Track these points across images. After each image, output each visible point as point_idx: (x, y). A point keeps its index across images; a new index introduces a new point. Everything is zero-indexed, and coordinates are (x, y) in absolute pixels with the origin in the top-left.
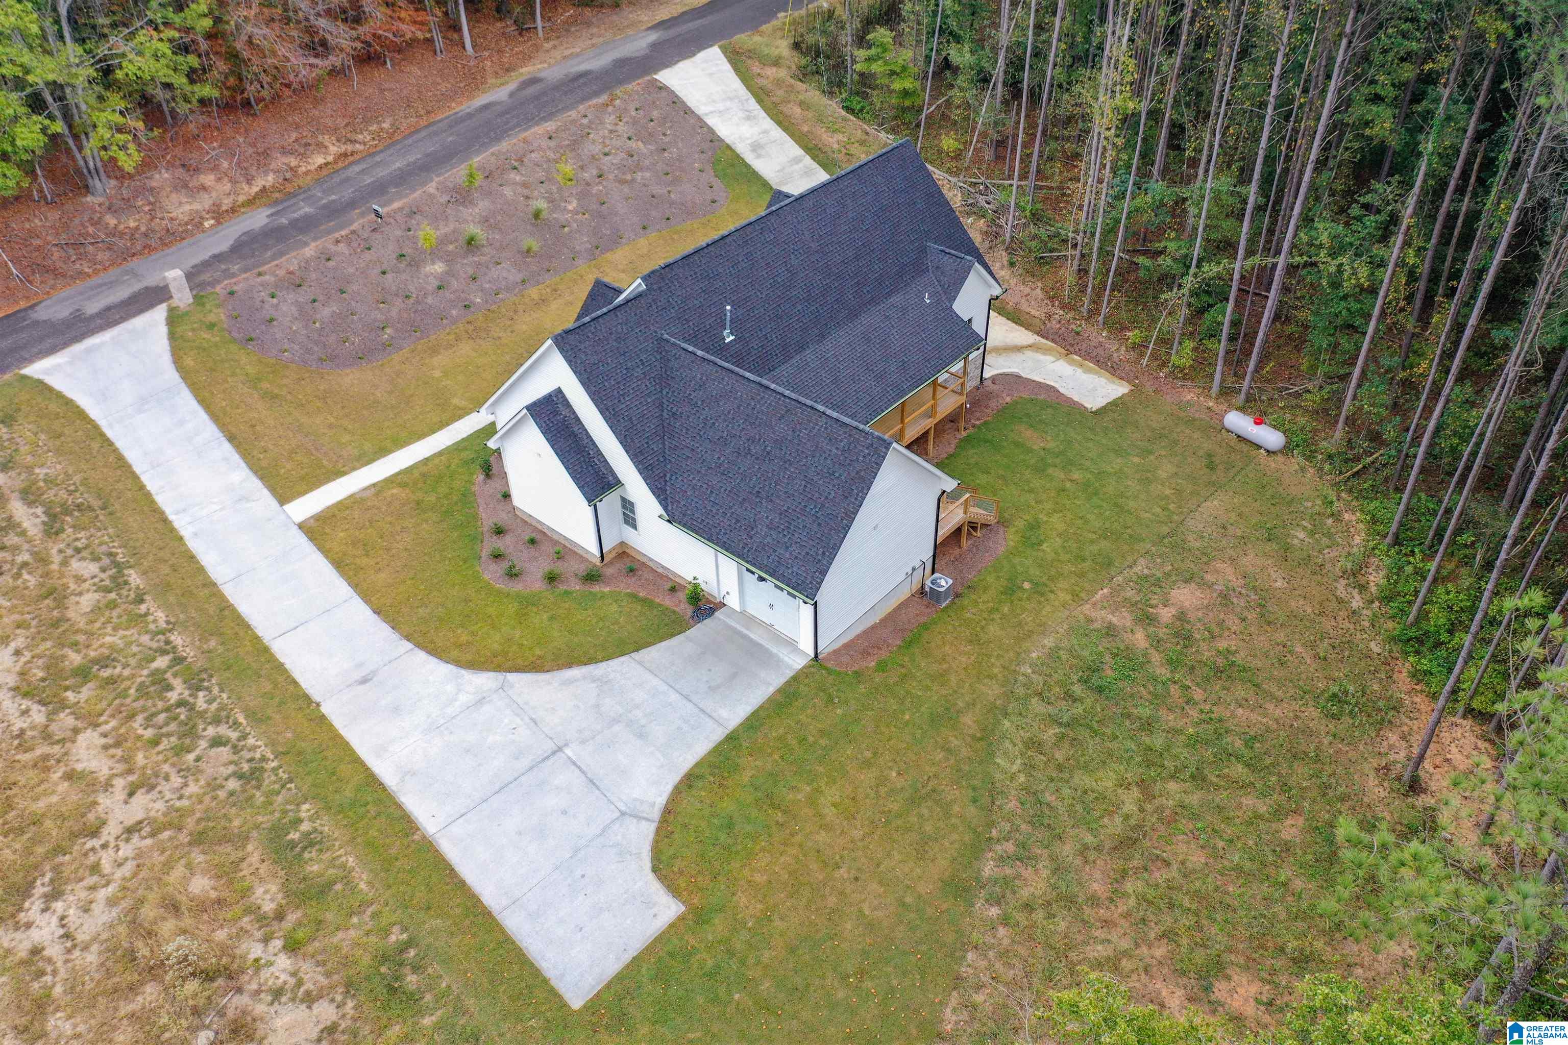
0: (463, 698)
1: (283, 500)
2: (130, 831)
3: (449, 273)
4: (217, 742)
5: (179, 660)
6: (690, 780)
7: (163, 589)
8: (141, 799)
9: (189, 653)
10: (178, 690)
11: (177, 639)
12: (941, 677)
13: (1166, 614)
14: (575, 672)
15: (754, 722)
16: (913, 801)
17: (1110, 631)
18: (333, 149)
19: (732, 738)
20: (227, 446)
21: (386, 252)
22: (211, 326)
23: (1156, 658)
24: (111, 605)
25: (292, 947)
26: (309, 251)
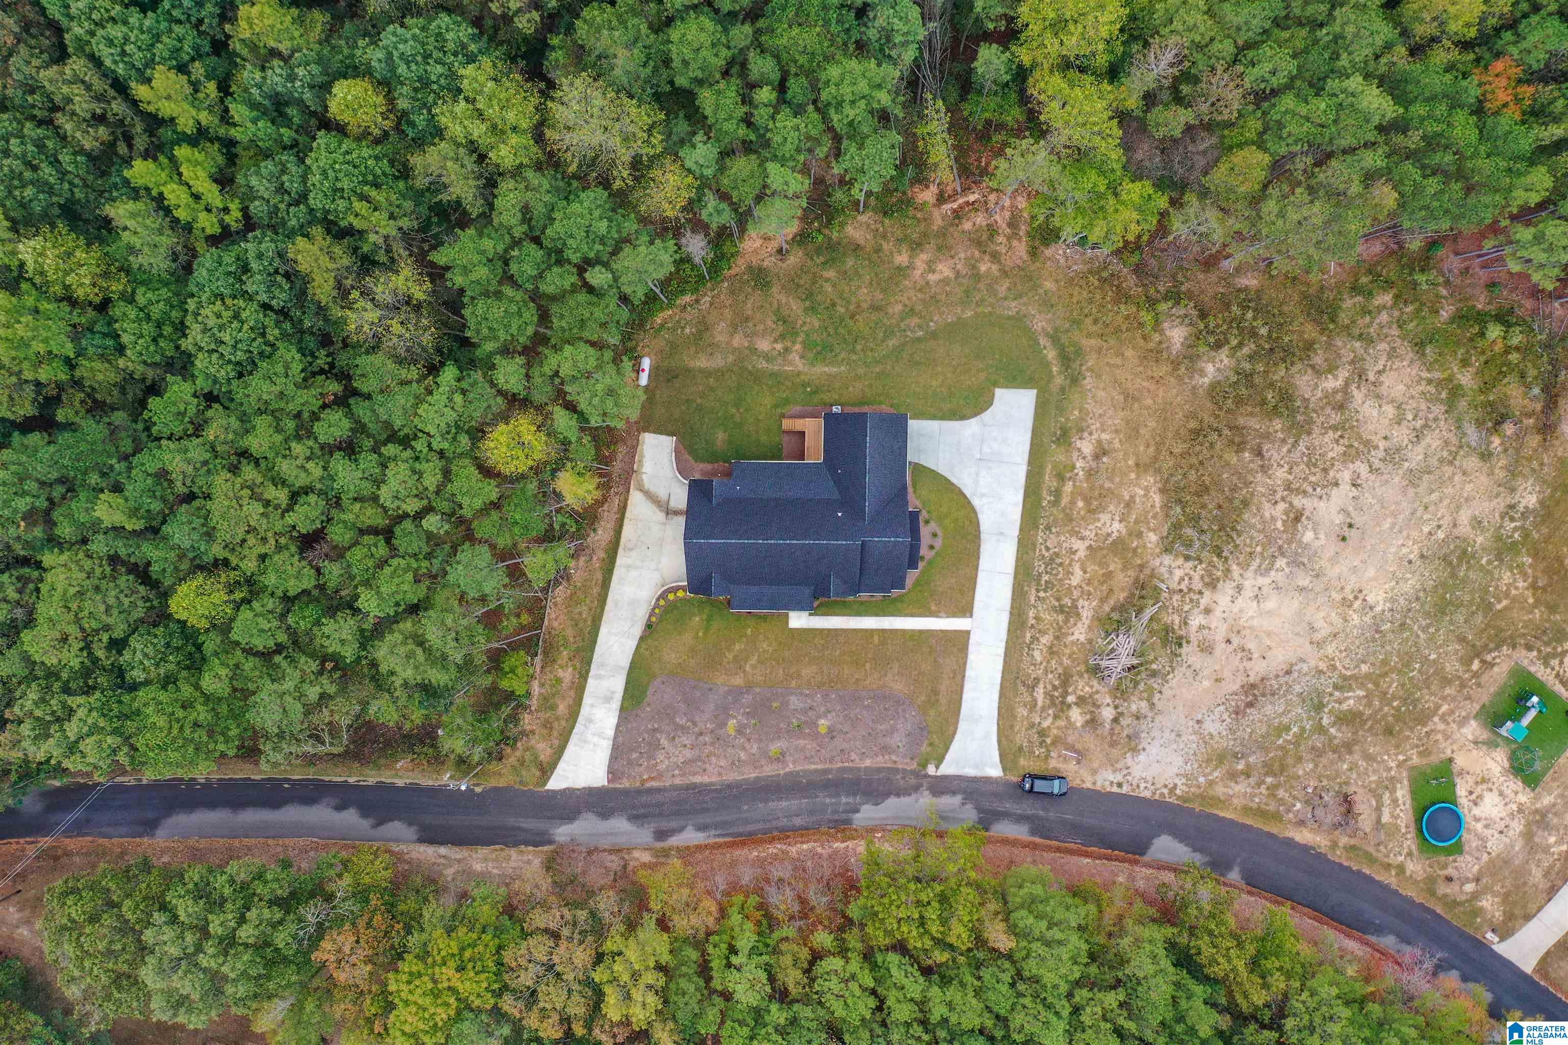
0: (984, 500)
1: (968, 633)
2: (1082, 539)
3: (819, 717)
4: (1048, 549)
5: (1038, 591)
6: (963, 418)
7: (1023, 624)
8: (1075, 547)
9: (1033, 591)
10: (1046, 577)
11: (1033, 599)
12: (870, 386)
13: (779, 346)
14: (954, 480)
15: (934, 417)
16: (918, 363)
17: (802, 357)
18: (794, 849)
19: (942, 418)
20: (968, 674)
21: (838, 743)
22: (931, 744)
23: (800, 339)
24: (1040, 631)
25: (1074, 467)
26: (868, 763)
